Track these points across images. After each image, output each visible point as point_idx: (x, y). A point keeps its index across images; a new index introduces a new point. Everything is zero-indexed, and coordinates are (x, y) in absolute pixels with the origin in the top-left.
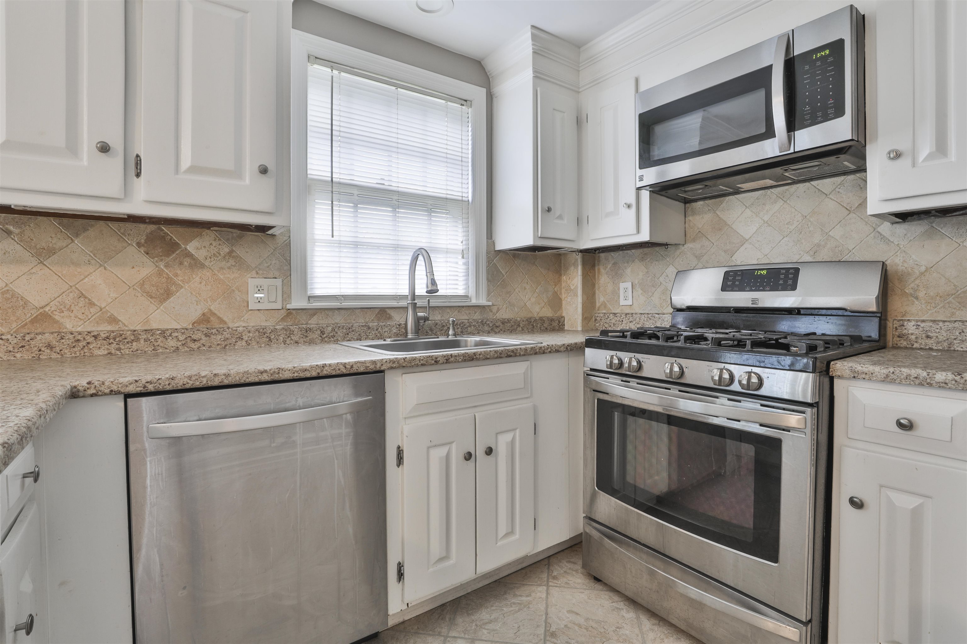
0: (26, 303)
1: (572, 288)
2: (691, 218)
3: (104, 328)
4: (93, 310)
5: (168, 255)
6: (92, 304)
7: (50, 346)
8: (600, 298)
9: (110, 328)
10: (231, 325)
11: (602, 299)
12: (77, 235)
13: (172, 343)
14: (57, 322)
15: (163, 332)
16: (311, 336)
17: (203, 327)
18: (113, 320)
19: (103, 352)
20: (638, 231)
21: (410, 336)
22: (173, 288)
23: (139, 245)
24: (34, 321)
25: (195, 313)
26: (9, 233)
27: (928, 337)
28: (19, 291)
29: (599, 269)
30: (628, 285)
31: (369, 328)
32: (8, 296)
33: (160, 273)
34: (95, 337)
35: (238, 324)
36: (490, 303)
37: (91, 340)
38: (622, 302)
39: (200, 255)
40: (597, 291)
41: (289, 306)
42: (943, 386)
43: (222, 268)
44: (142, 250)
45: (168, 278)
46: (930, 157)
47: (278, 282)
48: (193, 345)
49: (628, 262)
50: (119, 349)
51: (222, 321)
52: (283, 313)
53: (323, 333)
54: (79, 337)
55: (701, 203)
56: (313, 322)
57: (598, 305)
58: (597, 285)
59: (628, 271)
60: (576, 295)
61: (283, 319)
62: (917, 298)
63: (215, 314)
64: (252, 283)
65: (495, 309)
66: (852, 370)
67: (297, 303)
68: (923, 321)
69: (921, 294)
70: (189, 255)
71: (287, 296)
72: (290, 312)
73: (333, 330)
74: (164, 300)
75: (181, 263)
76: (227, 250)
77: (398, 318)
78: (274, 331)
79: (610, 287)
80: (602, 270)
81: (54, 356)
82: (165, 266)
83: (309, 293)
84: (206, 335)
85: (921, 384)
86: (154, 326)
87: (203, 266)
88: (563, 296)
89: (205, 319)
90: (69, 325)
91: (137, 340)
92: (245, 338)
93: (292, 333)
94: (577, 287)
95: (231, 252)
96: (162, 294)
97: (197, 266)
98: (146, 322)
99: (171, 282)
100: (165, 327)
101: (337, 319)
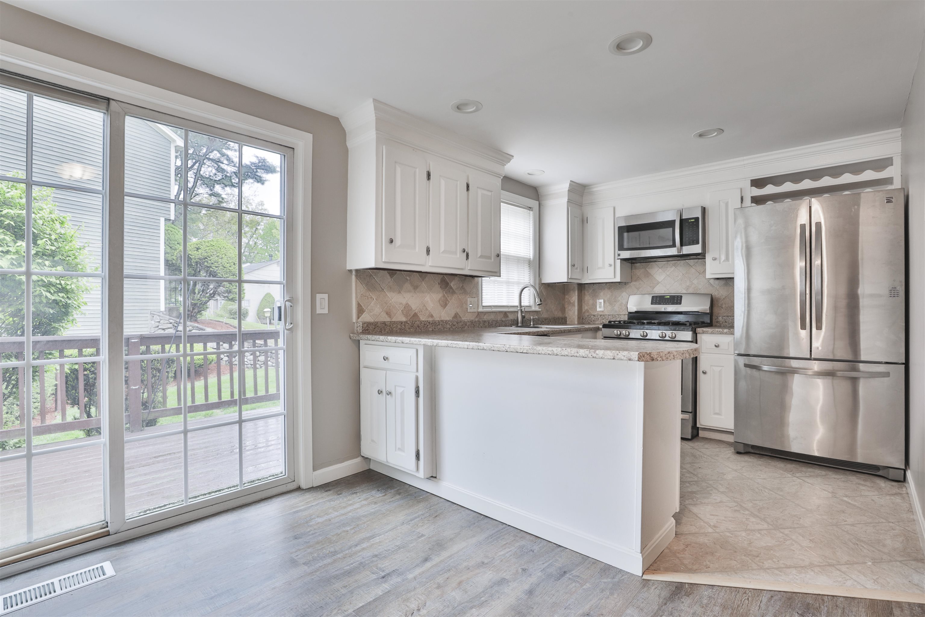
0: (411, 309)
1: (572, 302)
2: (634, 270)
3: (430, 319)
4: (427, 312)
5: (446, 288)
7: (418, 327)
8: (585, 308)
9: (432, 320)
10: (463, 319)
11: (586, 308)
12: (423, 280)
13: (449, 326)
14: (418, 317)
15: (446, 321)
18: (432, 316)
19: (431, 329)
20: (615, 277)
21: (520, 325)
22: (447, 303)
24: (414, 316)
25: (453, 313)
27: (726, 322)
28: (410, 304)
29: (584, 293)
30: (602, 301)
32: (407, 305)
33: (444, 296)
34: (429, 323)
35: (465, 319)
36: (540, 310)
38: (598, 309)
39: (454, 287)
40: (583, 304)
41: (478, 311)
42: (726, 333)
43: (460, 293)
44: (439, 286)
45: (446, 298)
46: (724, 261)
47: (475, 300)
48: (454, 328)
49: (601, 290)
50: (435, 328)
51: (461, 317)
52: (476, 314)
54: (425, 323)
55: (639, 264)
56: (486, 318)
57: (583, 311)
58: (583, 301)
59: (602, 294)
60: (574, 305)
61: (477, 317)
62: (722, 308)
63: (458, 314)
64: (469, 300)
65: (541, 313)
66: (703, 331)
67: (480, 309)
68: (724, 316)
69: (724, 306)
70: (451, 288)
71: (477, 306)
72: (479, 313)
73: (492, 322)
74: (445, 308)
75: (449, 292)
77: (511, 317)
78: (475, 321)
79: (591, 302)
80: (586, 293)
81: (420, 330)
82: (446, 293)
83: (483, 305)
84: (457, 323)
85: (721, 334)
86: (443, 319)
87: (455, 293)
88: (566, 306)
89: (456, 316)
90: (422, 318)
92: (468, 324)
93: (481, 322)
94: (574, 302)
95: (463, 286)
96: (444, 305)
97: (453, 292)
98: (440, 317)
99: (447, 300)
100: (446, 319)
101: (492, 317)
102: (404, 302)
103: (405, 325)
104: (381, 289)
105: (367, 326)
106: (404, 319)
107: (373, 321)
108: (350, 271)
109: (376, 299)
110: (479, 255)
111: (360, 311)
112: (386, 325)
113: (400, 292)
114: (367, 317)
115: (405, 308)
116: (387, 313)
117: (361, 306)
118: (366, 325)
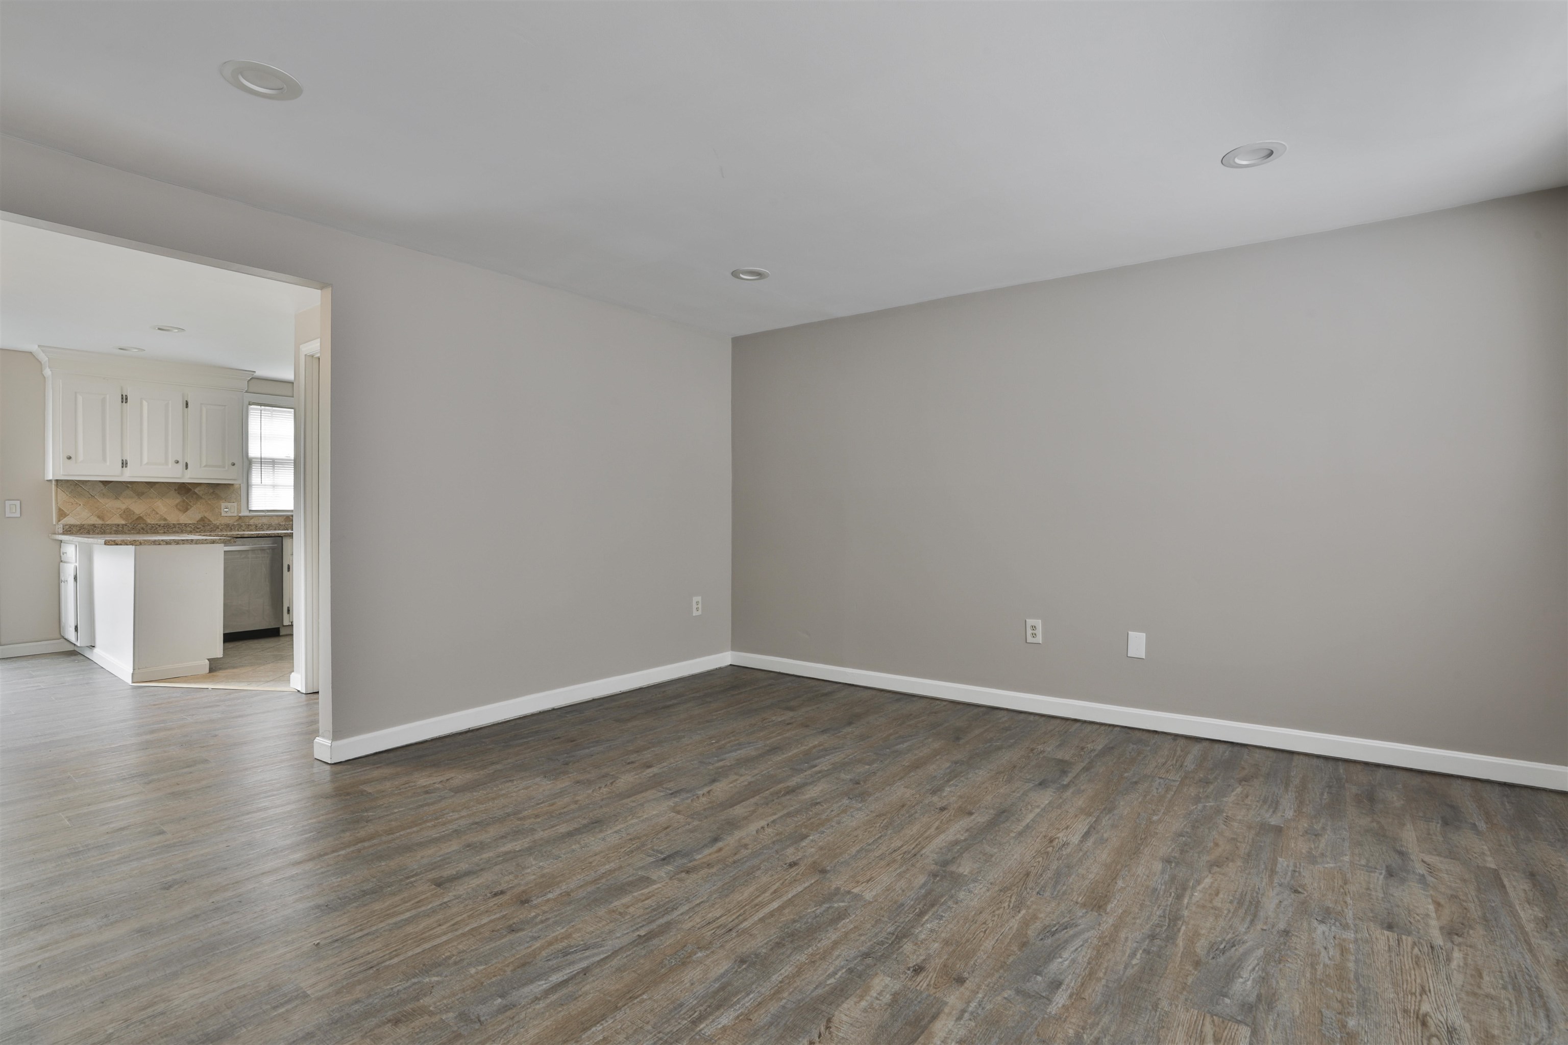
0: (134, 513)
3: (162, 522)
4: (158, 517)
5: (187, 494)
6: (157, 513)
7: (143, 526)
9: (164, 522)
10: (213, 522)
12: (152, 487)
13: (189, 529)
14: (144, 520)
15: (186, 524)
16: (251, 528)
17: (202, 523)
18: (165, 520)
22: (189, 507)
23: (175, 490)
24: (137, 519)
25: (198, 517)
26: (128, 487)
28: (132, 509)
31: (280, 525)
32: (128, 510)
33: (184, 501)
34: (159, 526)
35: (217, 522)
37: (157, 527)
39: (200, 493)
41: (240, 515)
43: (209, 499)
44: (176, 492)
45: (187, 503)
47: (235, 504)
48: (197, 530)
51: (210, 521)
52: (237, 518)
53: (256, 526)
54: (152, 523)
56: (252, 522)
61: (237, 520)
63: (206, 518)
64: (223, 505)
67: (244, 513)
70: (195, 493)
71: (239, 511)
72: (240, 517)
73: (262, 525)
74: (186, 512)
75: (192, 497)
76: (212, 491)
78: (233, 525)
81: (145, 529)
82: (186, 499)
83: (250, 509)
84: (203, 526)
86: (181, 522)
87: (201, 498)
89: (202, 519)
90: (149, 521)
91: (175, 527)
92: (220, 528)
93: (241, 526)
95: (212, 494)
96: (186, 510)
97: (199, 498)
98: (178, 520)
99: (188, 504)
100: (186, 523)
101: (265, 521)
102: (124, 507)
103: (123, 528)
104: (90, 496)
105: (70, 527)
106: (123, 522)
107: (78, 523)
108: (50, 481)
109: (84, 505)
110: (204, 464)
111: (62, 514)
112: (95, 527)
113: (117, 498)
114: (70, 520)
115: (124, 512)
116: (99, 517)
117: (63, 510)
118: (67, 527)
